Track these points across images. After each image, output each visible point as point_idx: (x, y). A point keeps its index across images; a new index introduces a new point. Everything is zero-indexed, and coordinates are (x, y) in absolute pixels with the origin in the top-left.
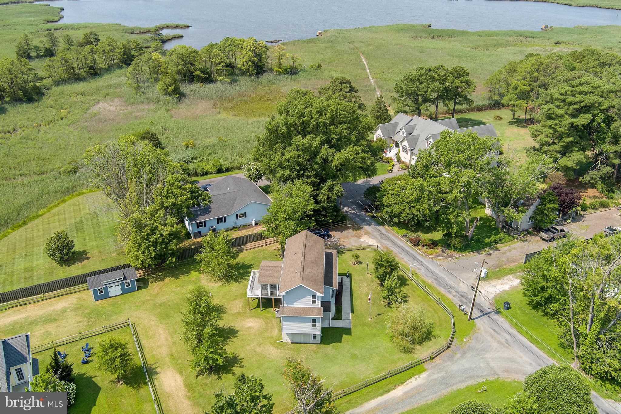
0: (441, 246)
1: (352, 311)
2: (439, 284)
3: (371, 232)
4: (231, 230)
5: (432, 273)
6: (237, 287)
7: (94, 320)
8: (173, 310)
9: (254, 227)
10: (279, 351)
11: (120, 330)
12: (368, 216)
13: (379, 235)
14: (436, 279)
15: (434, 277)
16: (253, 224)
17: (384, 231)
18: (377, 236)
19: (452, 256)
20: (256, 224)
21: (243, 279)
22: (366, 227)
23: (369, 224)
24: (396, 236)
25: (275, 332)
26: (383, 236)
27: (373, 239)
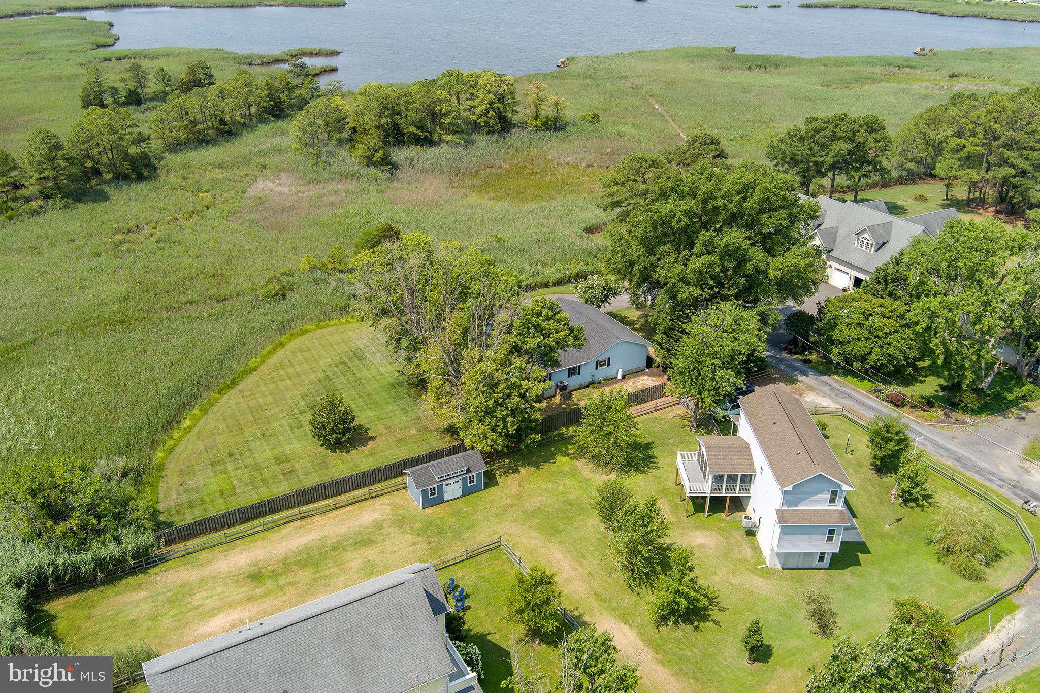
0: (940, 407)
1: (854, 516)
2: (968, 468)
3: (815, 386)
4: (587, 386)
5: (947, 450)
6: (645, 480)
7: (436, 540)
8: (559, 520)
9: (620, 381)
10: (769, 582)
11: (487, 555)
12: (796, 360)
13: (829, 390)
14: (957, 460)
15: (953, 456)
16: (620, 377)
17: (835, 385)
18: (828, 392)
19: (964, 423)
20: (624, 377)
21: (648, 467)
22: (803, 378)
23: (804, 373)
24: (858, 392)
25: (748, 553)
26: (837, 392)
27: (825, 397)
